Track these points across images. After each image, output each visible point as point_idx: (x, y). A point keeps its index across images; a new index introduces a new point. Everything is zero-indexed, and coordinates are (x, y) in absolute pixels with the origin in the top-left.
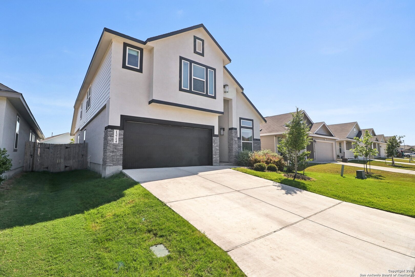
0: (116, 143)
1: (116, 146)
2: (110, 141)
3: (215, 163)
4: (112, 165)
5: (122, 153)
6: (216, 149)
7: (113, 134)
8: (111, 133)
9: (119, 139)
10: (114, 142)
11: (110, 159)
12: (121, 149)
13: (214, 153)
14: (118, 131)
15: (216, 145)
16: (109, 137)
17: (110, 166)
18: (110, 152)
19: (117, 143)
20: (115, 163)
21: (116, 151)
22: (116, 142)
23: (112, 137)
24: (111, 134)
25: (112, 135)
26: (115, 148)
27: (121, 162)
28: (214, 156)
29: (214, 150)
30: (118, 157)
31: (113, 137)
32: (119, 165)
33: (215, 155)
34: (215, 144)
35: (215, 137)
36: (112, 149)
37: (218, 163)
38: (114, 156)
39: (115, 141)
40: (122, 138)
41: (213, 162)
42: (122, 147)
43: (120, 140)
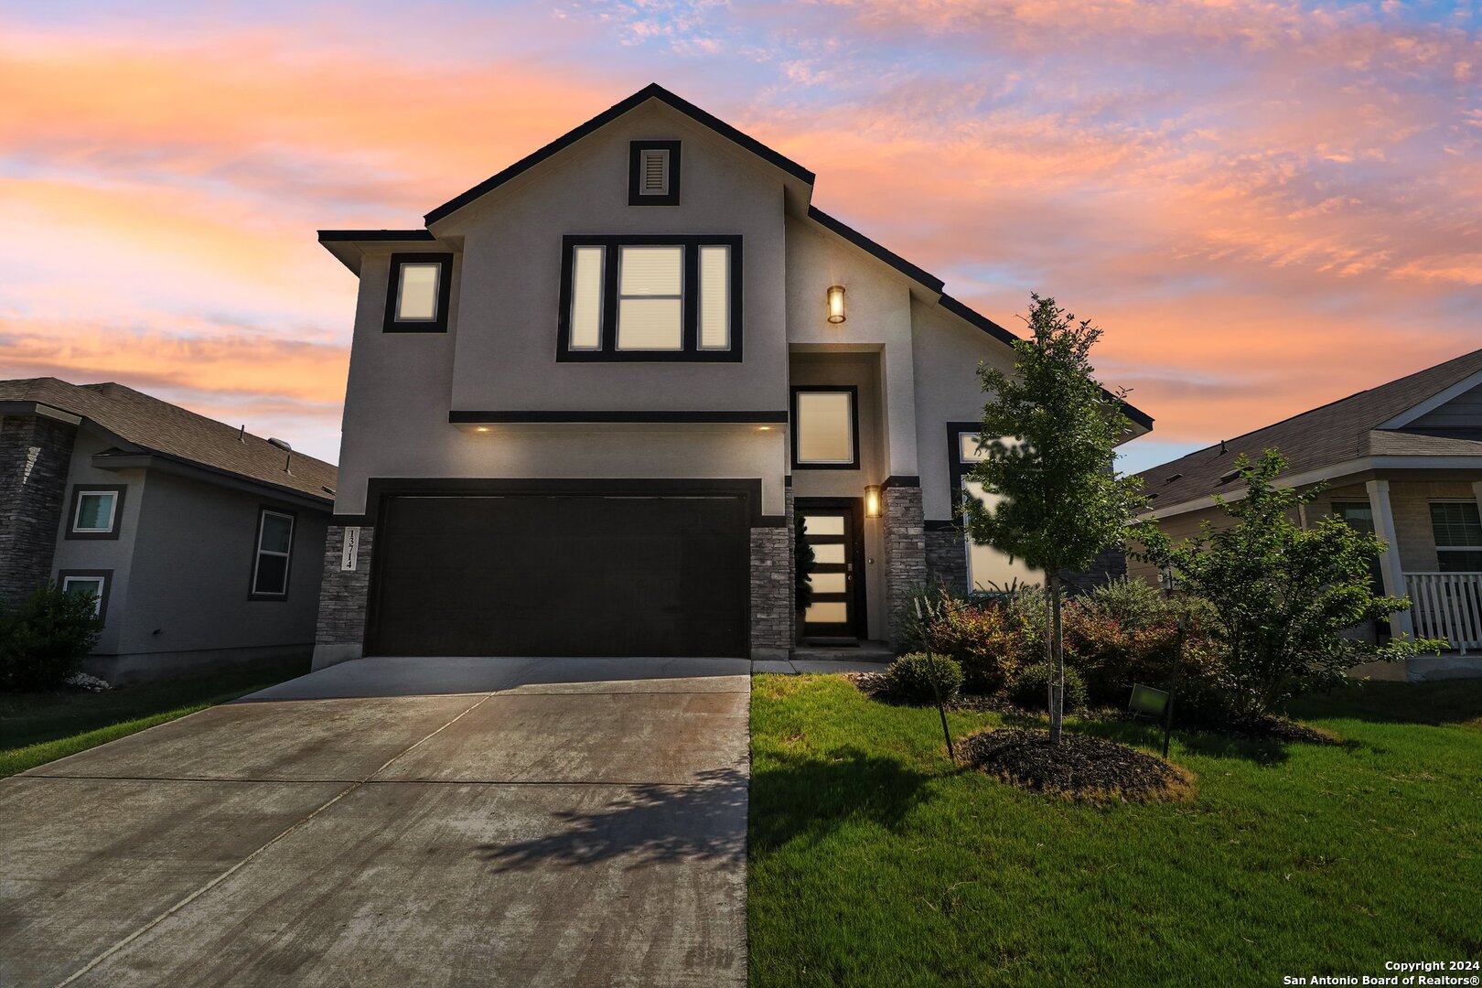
0: (348, 569)
1: (345, 577)
2: (332, 563)
3: (762, 646)
4: (331, 639)
5: (363, 601)
6: (771, 580)
7: (342, 542)
8: (336, 538)
9: (358, 556)
10: (345, 568)
11: (326, 621)
12: (362, 587)
13: (754, 600)
14: (357, 530)
15: (769, 563)
16: (328, 551)
17: (326, 642)
18: (330, 599)
19: (353, 568)
20: (340, 633)
21: (346, 594)
22: (350, 566)
23: (339, 551)
24: (337, 542)
25: (339, 545)
26: (345, 587)
27: (361, 632)
28: (759, 616)
29: (759, 586)
30: (350, 615)
31: (341, 550)
32: (354, 640)
33: (767, 610)
34: (762, 561)
35: (767, 530)
36: (334, 590)
37: (780, 647)
38: (339, 610)
39: (345, 561)
40: (367, 554)
41: (754, 642)
42: (365, 582)
43: (360, 558)
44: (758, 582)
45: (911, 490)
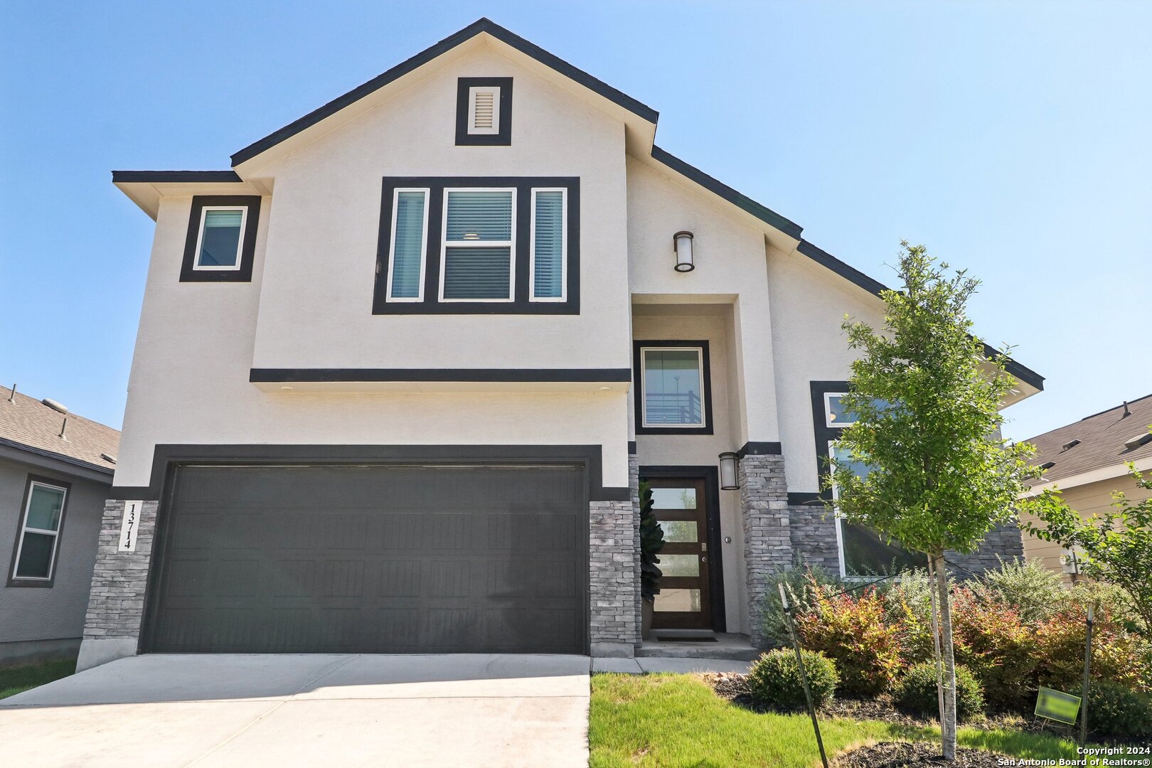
0: (126, 549)
1: (122, 559)
2: (108, 542)
3: (603, 640)
4: (102, 632)
5: (141, 587)
6: (613, 563)
7: (121, 518)
8: (115, 513)
9: (139, 534)
10: (122, 548)
11: (97, 611)
12: (142, 571)
13: (595, 586)
14: (139, 504)
15: (611, 542)
16: (105, 529)
17: (96, 637)
18: (104, 585)
19: (132, 549)
20: (112, 625)
21: (122, 579)
22: (128, 546)
23: (116, 528)
24: (115, 518)
25: (117, 522)
26: (122, 571)
27: (136, 624)
28: (600, 604)
29: (600, 569)
30: (126, 604)
31: (119, 527)
32: (127, 634)
33: (609, 597)
34: (603, 540)
35: (608, 503)
36: (108, 575)
37: (624, 642)
38: (113, 598)
39: (123, 540)
40: (150, 532)
41: (594, 635)
42: (145, 564)
43: (141, 536)
44: (598, 565)
45: (771, 458)
